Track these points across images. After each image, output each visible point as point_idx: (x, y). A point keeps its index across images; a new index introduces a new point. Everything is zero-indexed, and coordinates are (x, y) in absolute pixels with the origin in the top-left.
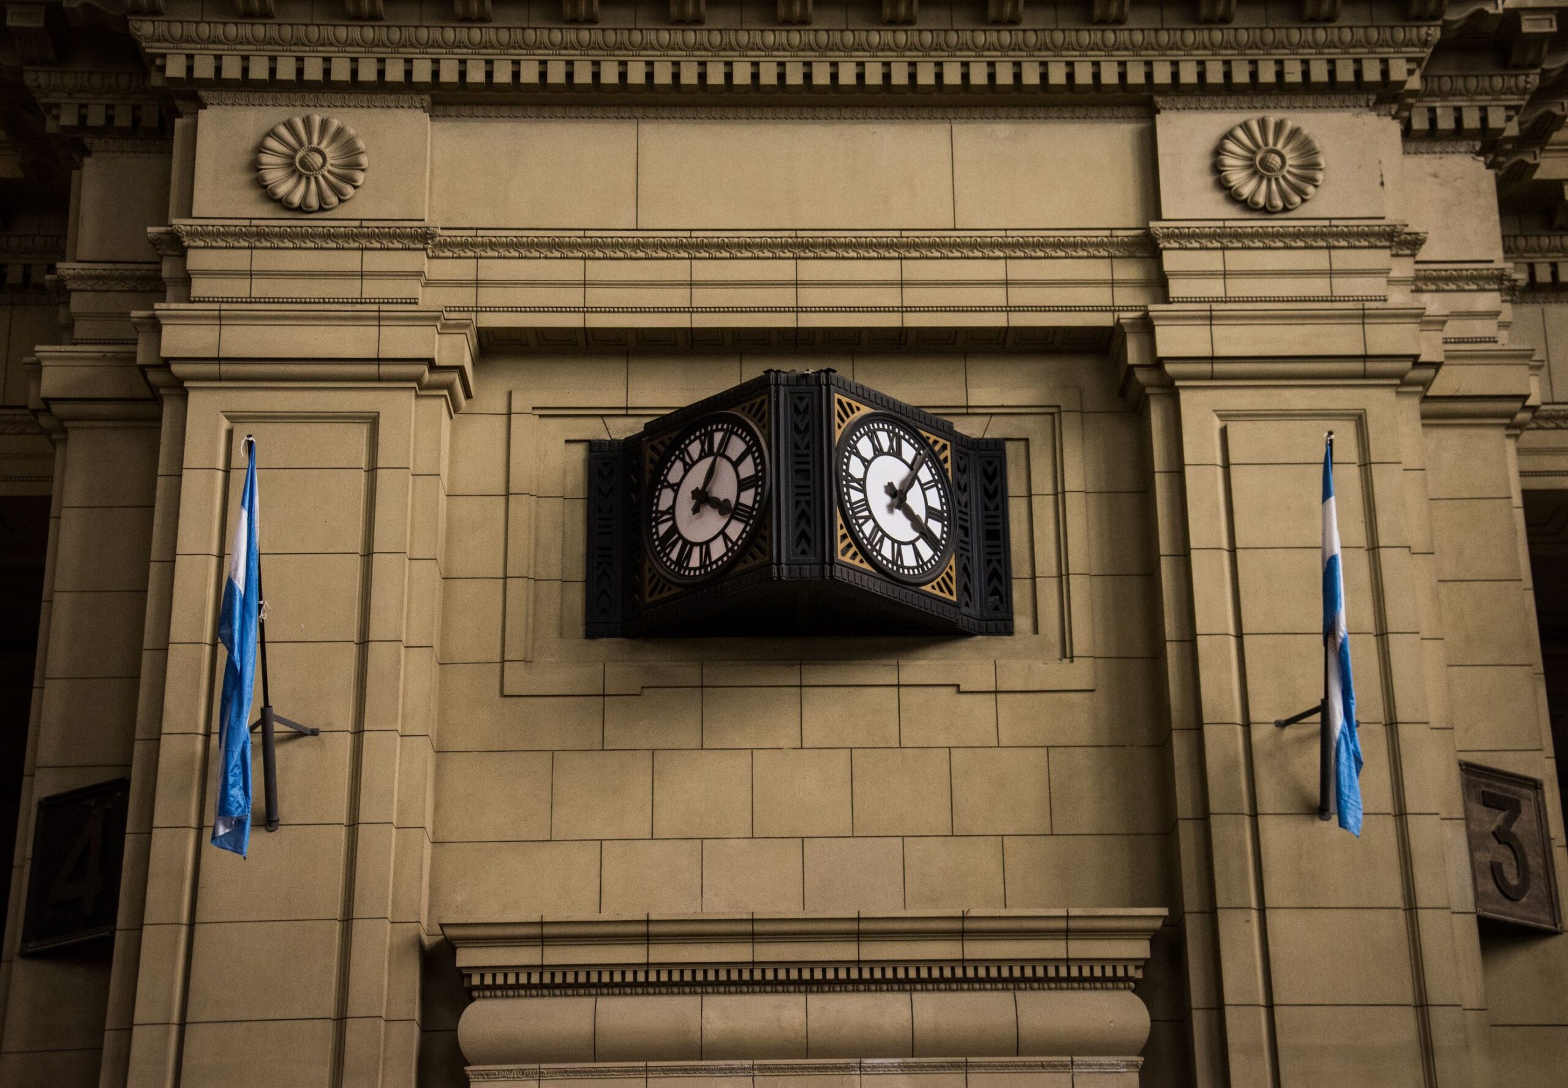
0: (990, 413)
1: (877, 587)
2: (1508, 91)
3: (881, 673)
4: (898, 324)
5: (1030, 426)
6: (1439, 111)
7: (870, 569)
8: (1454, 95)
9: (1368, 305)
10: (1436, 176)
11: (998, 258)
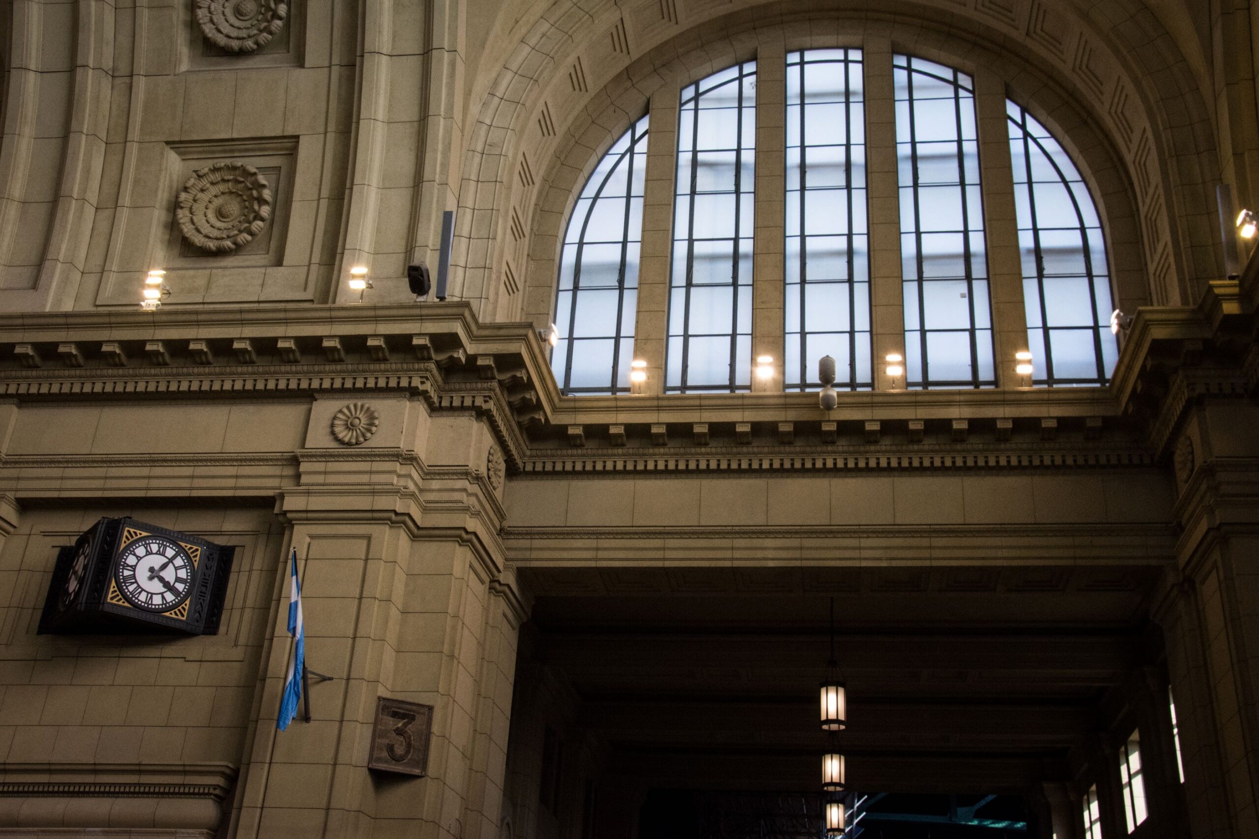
0: (232, 534)
1: (133, 614)
2: (484, 389)
3: (154, 652)
4: (188, 495)
5: (247, 540)
6: (454, 398)
7: (129, 605)
8: (461, 391)
9: (376, 487)
10: (452, 427)
11: (235, 466)
